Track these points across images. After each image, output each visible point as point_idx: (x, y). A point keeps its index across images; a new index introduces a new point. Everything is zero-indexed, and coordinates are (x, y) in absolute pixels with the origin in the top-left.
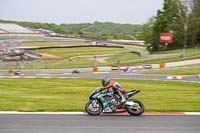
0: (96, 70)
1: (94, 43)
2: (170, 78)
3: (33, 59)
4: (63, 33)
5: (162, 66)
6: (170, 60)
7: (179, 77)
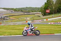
0: (27, 22)
1: (26, 14)
2: (49, 23)
3: (8, 19)
4: (17, 11)
5: (47, 20)
6: (49, 18)
7: (52, 23)
